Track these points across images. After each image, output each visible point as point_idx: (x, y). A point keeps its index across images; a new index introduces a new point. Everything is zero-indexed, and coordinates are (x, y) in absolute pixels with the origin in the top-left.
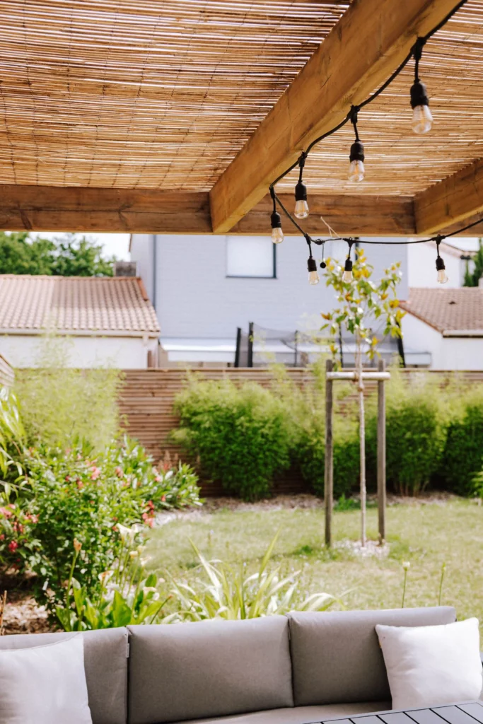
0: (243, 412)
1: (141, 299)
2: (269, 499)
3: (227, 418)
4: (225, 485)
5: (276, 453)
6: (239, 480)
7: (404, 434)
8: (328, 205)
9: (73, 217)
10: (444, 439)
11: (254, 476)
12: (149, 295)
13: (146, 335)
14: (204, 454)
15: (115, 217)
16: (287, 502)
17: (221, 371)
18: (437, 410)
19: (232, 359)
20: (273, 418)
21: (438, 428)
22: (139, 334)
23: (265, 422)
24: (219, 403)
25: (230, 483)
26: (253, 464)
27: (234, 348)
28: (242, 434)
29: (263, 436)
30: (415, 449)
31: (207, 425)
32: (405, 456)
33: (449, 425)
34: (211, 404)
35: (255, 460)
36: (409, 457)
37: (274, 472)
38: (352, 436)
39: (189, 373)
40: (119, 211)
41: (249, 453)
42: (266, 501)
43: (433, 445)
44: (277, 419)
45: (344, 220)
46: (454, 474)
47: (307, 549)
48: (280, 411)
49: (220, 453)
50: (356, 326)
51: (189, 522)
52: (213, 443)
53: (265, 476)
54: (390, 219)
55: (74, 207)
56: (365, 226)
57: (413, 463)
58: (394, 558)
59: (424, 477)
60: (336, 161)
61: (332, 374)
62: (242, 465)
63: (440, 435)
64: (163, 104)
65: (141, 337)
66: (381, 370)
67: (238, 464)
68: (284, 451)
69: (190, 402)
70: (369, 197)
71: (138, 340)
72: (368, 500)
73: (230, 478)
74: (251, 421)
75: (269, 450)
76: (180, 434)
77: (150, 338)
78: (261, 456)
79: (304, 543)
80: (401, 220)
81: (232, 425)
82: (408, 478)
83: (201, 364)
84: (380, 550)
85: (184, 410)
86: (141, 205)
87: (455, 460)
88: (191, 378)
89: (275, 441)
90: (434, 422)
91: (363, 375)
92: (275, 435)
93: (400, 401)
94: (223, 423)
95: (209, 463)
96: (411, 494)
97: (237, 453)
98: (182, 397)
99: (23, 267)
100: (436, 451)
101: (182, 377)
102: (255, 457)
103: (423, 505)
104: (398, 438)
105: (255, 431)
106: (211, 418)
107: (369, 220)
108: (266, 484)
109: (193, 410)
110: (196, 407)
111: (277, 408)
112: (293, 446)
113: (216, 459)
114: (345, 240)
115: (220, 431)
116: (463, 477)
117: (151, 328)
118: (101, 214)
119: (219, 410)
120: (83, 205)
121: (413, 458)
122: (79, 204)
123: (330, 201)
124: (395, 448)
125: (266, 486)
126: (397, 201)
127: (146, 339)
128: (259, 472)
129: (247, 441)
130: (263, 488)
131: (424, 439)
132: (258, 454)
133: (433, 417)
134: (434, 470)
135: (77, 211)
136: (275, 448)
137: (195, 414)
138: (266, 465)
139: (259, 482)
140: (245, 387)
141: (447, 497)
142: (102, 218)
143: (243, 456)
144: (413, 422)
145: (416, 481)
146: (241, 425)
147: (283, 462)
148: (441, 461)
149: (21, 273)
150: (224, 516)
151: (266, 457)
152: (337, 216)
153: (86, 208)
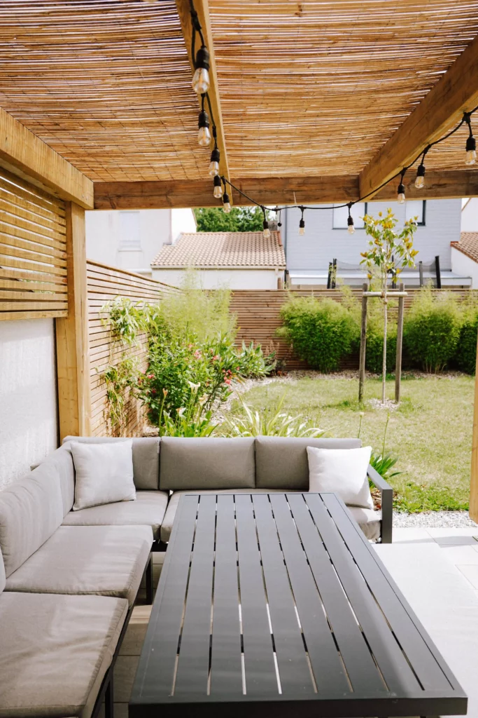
0: (321, 318)
1: (277, 245)
2: (338, 372)
3: (311, 321)
4: (309, 362)
5: (342, 343)
6: (318, 360)
7: (429, 333)
8: (299, 184)
9: (139, 200)
10: (458, 336)
11: (328, 358)
12: (283, 243)
13: (277, 268)
14: (296, 343)
15: (164, 198)
16: (349, 374)
17: (311, 291)
18: (454, 317)
19: (326, 282)
20: (341, 321)
21: (453, 329)
22: (272, 267)
23: (336, 324)
24: (306, 312)
25: (313, 361)
26: (327, 350)
27: (327, 276)
28: (320, 331)
29: (334, 332)
30: (436, 343)
31: (298, 325)
32: (429, 347)
33: (462, 327)
34: (302, 312)
35: (328, 348)
36: (432, 348)
37: (342, 355)
38: (394, 333)
39: (289, 292)
40: (166, 195)
41: (324, 343)
42: (336, 373)
43: (450, 340)
44: (343, 322)
45: (310, 193)
46: (465, 360)
47: (346, 404)
48: (347, 317)
49: (306, 343)
50: (381, 261)
51: (282, 384)
52: (302, 336)
53: (334, 358)
54: (342, 191)
55: (140, 194)
56: (325, 197)
57: (435, 352)
58: (401, 411)
59: (443, 361)
60: (281, 156)
61: (366, 293)
62: (320, 350)
63: (455, 334)
64: (141, 129)
65: (274, 270)
66: (401, 290)
67: (317, 349)
68: (348, 342)
69: (290, 311)
70: (328, 176)
71: (273, 271)
72: (403, 375)
73: (312, 358)
74: (326, 323)
75: (337, 341)
76: (282, 331)
77: (280, 270)
78: (332, 345)
79: (345, 400)
80: (350, 191)
81: (314, 325)
82: (431, 362)
83: (299, 286)
84: (394, 406)
85: (286, 315)
86: (179, 190)
87: (466, 351)
88: (290, 295)
89: (341, 336)
90: (451, 325)
91: (388, 293)
92: (342, 332)
93: (428, 310)
94: (308, 324)
95: (300, 348)
96: (433, 372)
97: (317, 343)
98: (285, 307)
99: (221, 226)
100: (452, 345)
101: (284, 295)
102: (328, 345)
103: (440, 378)
104: (425, 335)
105: (329, 329)
106: (301, 321)
107: (326, 193)
108: (335, 362)
109: (290, 316)
110: (294, 314)
111: (345, 314)
112: (354, 339)
113: (303, 346)
114: (299, 207)
115: (306, 329)
116: (471, 362)
117: (280, 264)
118: (155, 198)
119: (307, 316)
120: (145, 192)
121: (434, 349)
122: (142, 192)
123: (300, 181)
124: (423, 341)
125: (335, 364)
126: (347, 179)
127: (277, 270)
128: (331, 355)
129: (323, 336)
130: (333, 365)
131: (443, 336)
132: (330, 343)
133: (451, 322)
134: (450, 357)
135: (141, 196)
136: (341, 340)
137: (292, 318)
138: (335, 350)
139: (331, 362)
140: (325, 301)
141: (459, 375)
142: (156, 199)
143: (321, 345)
144: (436, 325)
145: (437, 364)
146: (320, 325)
147: (346, 349)
148: (456, 351)
149: (219, 231)
150: (305, 382)
151: (335, 345)
152: (305, 191)
153: (146, 194)
